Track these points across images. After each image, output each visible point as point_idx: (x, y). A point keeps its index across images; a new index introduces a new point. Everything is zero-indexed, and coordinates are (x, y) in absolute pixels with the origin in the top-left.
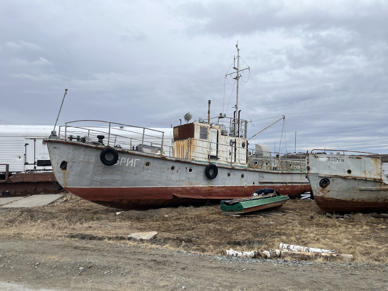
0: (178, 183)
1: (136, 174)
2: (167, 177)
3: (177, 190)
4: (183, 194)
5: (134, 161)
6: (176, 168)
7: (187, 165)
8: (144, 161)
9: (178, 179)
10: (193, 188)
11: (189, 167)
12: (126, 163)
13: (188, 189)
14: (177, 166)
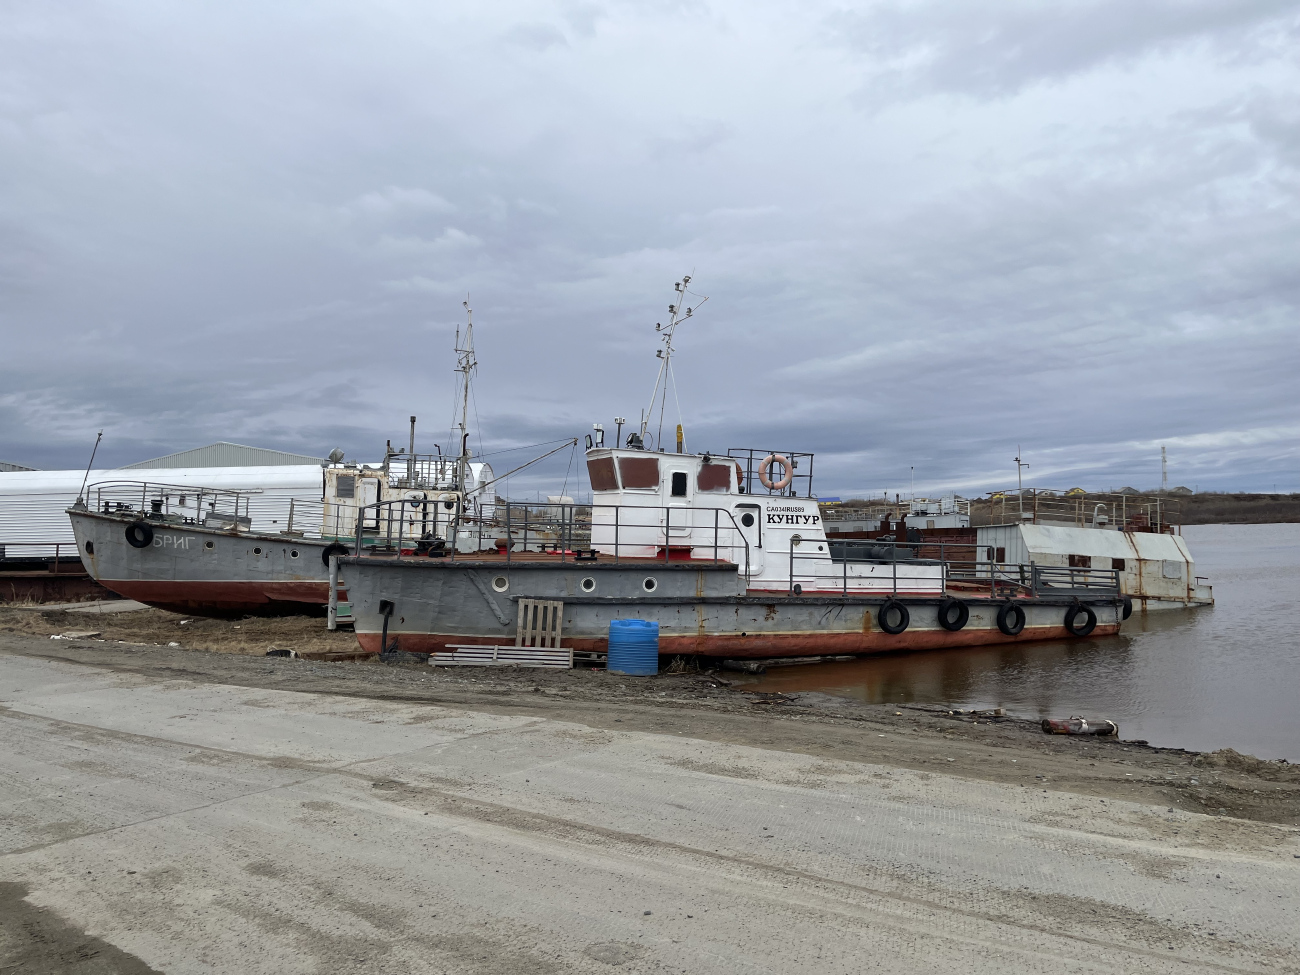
0: (270, 576)
1: (192, 561)
2: (248, 565)
3: (272, 588)
4: (283, 594)
5: (185, 540)
6: (264, 551)
7: (285, 546)
8: (202, 540)
9: (270, 568)
10: (301, 585)
11: (289, 549)
12: (173, 543)
13: (292, 585)
14: (264, 547)
